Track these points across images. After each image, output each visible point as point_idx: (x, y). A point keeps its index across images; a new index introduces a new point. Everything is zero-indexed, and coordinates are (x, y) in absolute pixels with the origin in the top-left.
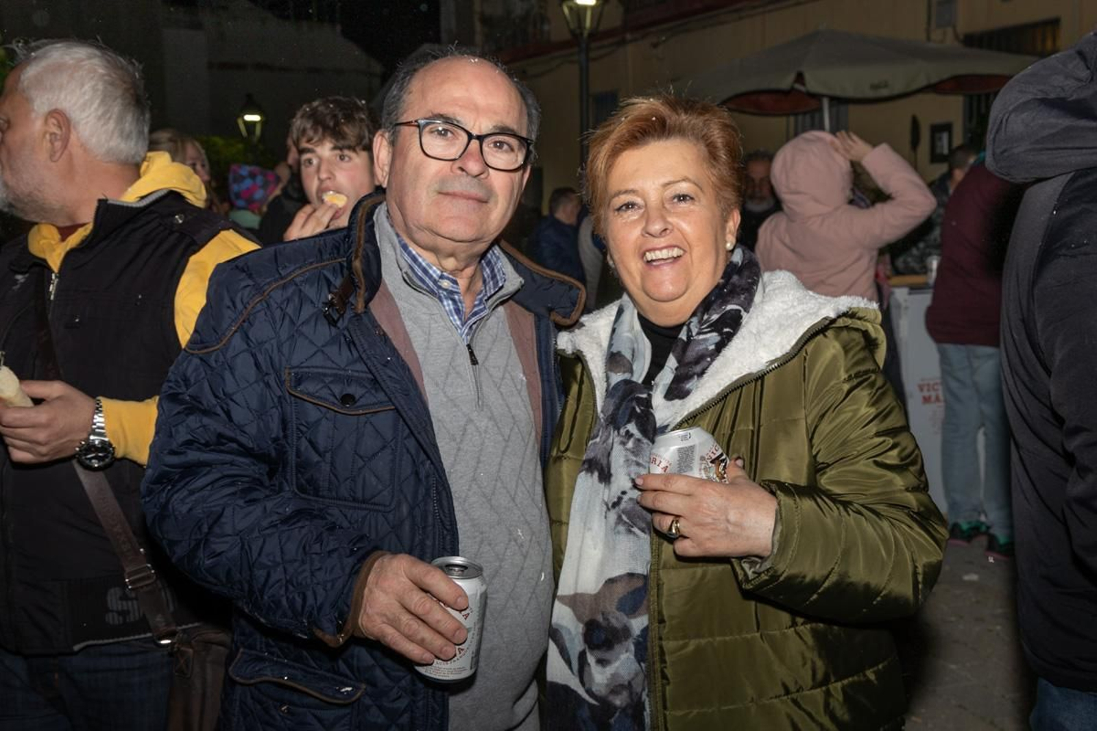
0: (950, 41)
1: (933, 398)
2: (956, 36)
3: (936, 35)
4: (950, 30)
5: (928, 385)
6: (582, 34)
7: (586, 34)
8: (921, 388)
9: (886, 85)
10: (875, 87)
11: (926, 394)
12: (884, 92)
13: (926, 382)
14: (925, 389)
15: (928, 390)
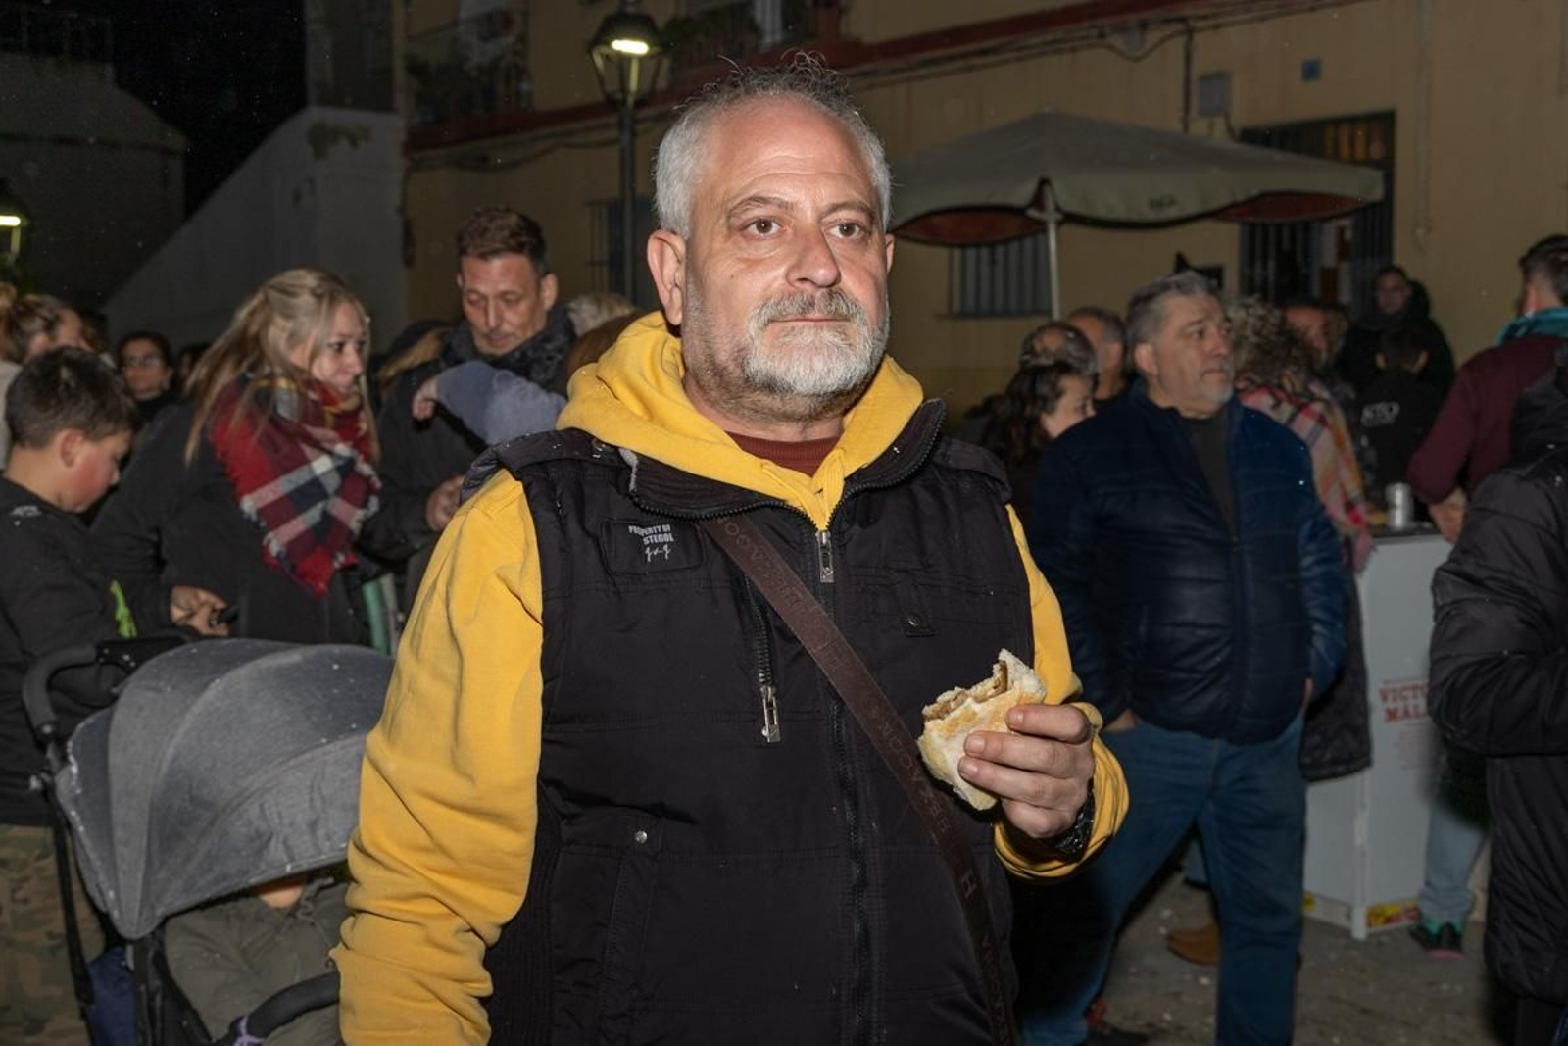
0: (1220, 137)
1: (1400, 713)
2: (1230, 130)
3: (1199, 127)
4: (1220, 122)
5: (1394, 690)
6: (624, 102)
7: (631, 100)
8: (1384, 698)
9: (1172, 202)
10: (1157, 204)
11: (1390, 705)
12: (1172, 212)
13: (1391, 686)
14: (1390, 696)
15: (1394, 699)
